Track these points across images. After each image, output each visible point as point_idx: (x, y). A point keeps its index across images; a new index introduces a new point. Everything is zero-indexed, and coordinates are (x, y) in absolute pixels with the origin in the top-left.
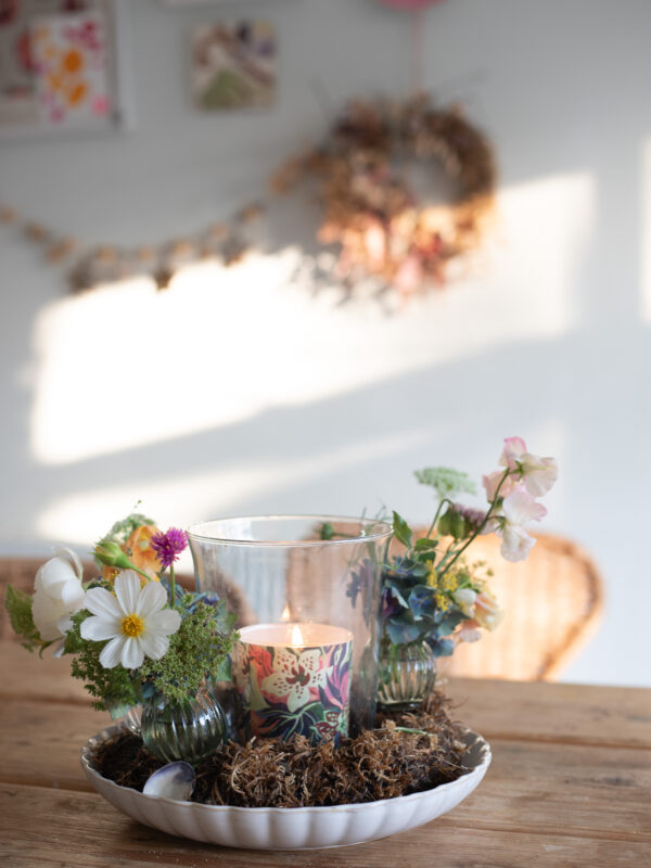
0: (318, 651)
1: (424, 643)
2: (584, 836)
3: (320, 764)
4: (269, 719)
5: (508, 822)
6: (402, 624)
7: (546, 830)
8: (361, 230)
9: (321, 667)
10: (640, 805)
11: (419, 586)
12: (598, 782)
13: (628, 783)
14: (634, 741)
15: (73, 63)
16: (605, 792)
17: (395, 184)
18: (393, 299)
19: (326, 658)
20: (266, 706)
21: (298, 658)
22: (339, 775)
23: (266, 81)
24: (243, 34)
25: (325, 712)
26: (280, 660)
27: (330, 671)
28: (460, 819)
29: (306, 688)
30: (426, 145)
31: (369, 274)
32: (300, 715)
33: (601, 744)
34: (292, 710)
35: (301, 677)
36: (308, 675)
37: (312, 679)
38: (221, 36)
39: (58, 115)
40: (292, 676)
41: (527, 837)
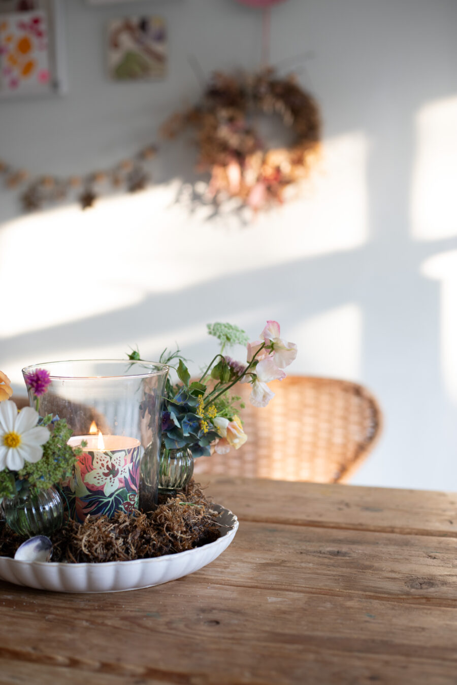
0: (123, 453)
1: (188, 450)
2: (301, 592)
3: (138, 530)
4: (90, 503)
5: (249, 581)
6: (175, 438)
7: (275, 586)
8: (224, 165)
9: (126, 464)
10: (348, 570)
11: (190, 413)
12: (324, 553)
13: (345, 554)
14: (361, 525)
15: (24, 46)
16: (326, 561)
17: (248, 132)
18: (247, 214)
19: (129, 457)
20: (88, 493)
21: (111, 458)
22: (152, 537)
23: (160, 58)
24: (143, 25)
25: (128, 495)
26: (99, 461)
27: (130, 466)
28: (216, 578)
29: (116, 478)
30: (271, 104)
31: (232, 196)
32: (113, 498)
33: (338, 527)
34: (107, 494)
35: (112, 471)
36: (118, 469)
37: (120, 472)
38: (128, 27)
39: (14, 83)
40: (107, 471)
41: (258, 591)
